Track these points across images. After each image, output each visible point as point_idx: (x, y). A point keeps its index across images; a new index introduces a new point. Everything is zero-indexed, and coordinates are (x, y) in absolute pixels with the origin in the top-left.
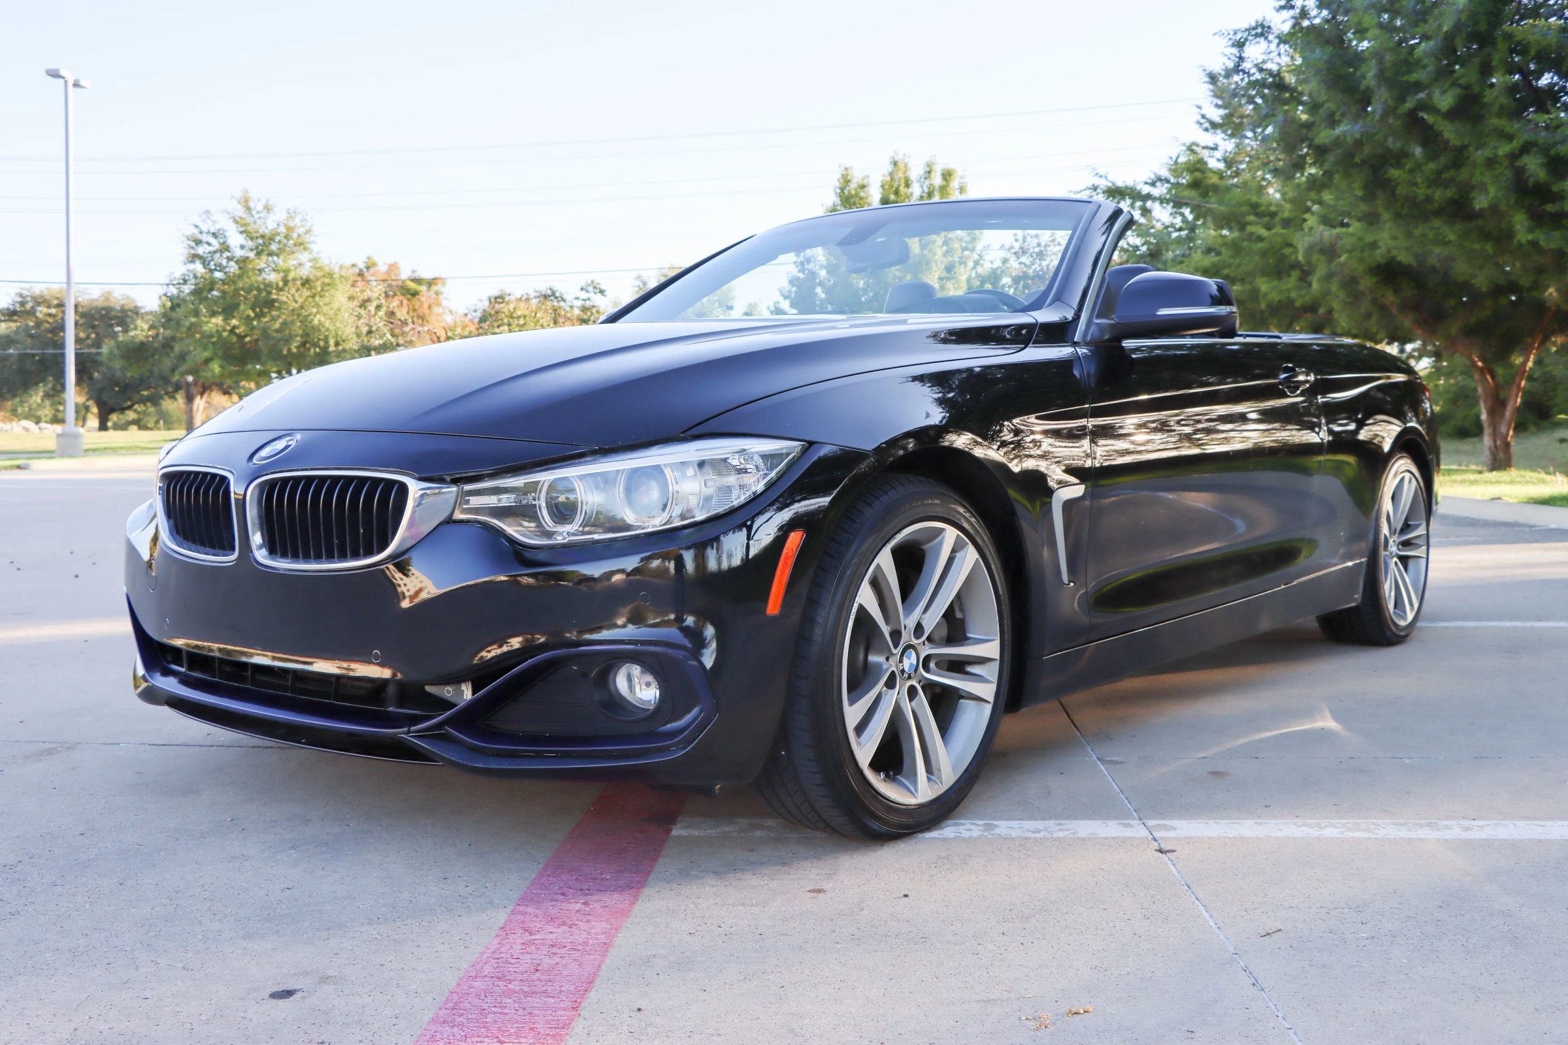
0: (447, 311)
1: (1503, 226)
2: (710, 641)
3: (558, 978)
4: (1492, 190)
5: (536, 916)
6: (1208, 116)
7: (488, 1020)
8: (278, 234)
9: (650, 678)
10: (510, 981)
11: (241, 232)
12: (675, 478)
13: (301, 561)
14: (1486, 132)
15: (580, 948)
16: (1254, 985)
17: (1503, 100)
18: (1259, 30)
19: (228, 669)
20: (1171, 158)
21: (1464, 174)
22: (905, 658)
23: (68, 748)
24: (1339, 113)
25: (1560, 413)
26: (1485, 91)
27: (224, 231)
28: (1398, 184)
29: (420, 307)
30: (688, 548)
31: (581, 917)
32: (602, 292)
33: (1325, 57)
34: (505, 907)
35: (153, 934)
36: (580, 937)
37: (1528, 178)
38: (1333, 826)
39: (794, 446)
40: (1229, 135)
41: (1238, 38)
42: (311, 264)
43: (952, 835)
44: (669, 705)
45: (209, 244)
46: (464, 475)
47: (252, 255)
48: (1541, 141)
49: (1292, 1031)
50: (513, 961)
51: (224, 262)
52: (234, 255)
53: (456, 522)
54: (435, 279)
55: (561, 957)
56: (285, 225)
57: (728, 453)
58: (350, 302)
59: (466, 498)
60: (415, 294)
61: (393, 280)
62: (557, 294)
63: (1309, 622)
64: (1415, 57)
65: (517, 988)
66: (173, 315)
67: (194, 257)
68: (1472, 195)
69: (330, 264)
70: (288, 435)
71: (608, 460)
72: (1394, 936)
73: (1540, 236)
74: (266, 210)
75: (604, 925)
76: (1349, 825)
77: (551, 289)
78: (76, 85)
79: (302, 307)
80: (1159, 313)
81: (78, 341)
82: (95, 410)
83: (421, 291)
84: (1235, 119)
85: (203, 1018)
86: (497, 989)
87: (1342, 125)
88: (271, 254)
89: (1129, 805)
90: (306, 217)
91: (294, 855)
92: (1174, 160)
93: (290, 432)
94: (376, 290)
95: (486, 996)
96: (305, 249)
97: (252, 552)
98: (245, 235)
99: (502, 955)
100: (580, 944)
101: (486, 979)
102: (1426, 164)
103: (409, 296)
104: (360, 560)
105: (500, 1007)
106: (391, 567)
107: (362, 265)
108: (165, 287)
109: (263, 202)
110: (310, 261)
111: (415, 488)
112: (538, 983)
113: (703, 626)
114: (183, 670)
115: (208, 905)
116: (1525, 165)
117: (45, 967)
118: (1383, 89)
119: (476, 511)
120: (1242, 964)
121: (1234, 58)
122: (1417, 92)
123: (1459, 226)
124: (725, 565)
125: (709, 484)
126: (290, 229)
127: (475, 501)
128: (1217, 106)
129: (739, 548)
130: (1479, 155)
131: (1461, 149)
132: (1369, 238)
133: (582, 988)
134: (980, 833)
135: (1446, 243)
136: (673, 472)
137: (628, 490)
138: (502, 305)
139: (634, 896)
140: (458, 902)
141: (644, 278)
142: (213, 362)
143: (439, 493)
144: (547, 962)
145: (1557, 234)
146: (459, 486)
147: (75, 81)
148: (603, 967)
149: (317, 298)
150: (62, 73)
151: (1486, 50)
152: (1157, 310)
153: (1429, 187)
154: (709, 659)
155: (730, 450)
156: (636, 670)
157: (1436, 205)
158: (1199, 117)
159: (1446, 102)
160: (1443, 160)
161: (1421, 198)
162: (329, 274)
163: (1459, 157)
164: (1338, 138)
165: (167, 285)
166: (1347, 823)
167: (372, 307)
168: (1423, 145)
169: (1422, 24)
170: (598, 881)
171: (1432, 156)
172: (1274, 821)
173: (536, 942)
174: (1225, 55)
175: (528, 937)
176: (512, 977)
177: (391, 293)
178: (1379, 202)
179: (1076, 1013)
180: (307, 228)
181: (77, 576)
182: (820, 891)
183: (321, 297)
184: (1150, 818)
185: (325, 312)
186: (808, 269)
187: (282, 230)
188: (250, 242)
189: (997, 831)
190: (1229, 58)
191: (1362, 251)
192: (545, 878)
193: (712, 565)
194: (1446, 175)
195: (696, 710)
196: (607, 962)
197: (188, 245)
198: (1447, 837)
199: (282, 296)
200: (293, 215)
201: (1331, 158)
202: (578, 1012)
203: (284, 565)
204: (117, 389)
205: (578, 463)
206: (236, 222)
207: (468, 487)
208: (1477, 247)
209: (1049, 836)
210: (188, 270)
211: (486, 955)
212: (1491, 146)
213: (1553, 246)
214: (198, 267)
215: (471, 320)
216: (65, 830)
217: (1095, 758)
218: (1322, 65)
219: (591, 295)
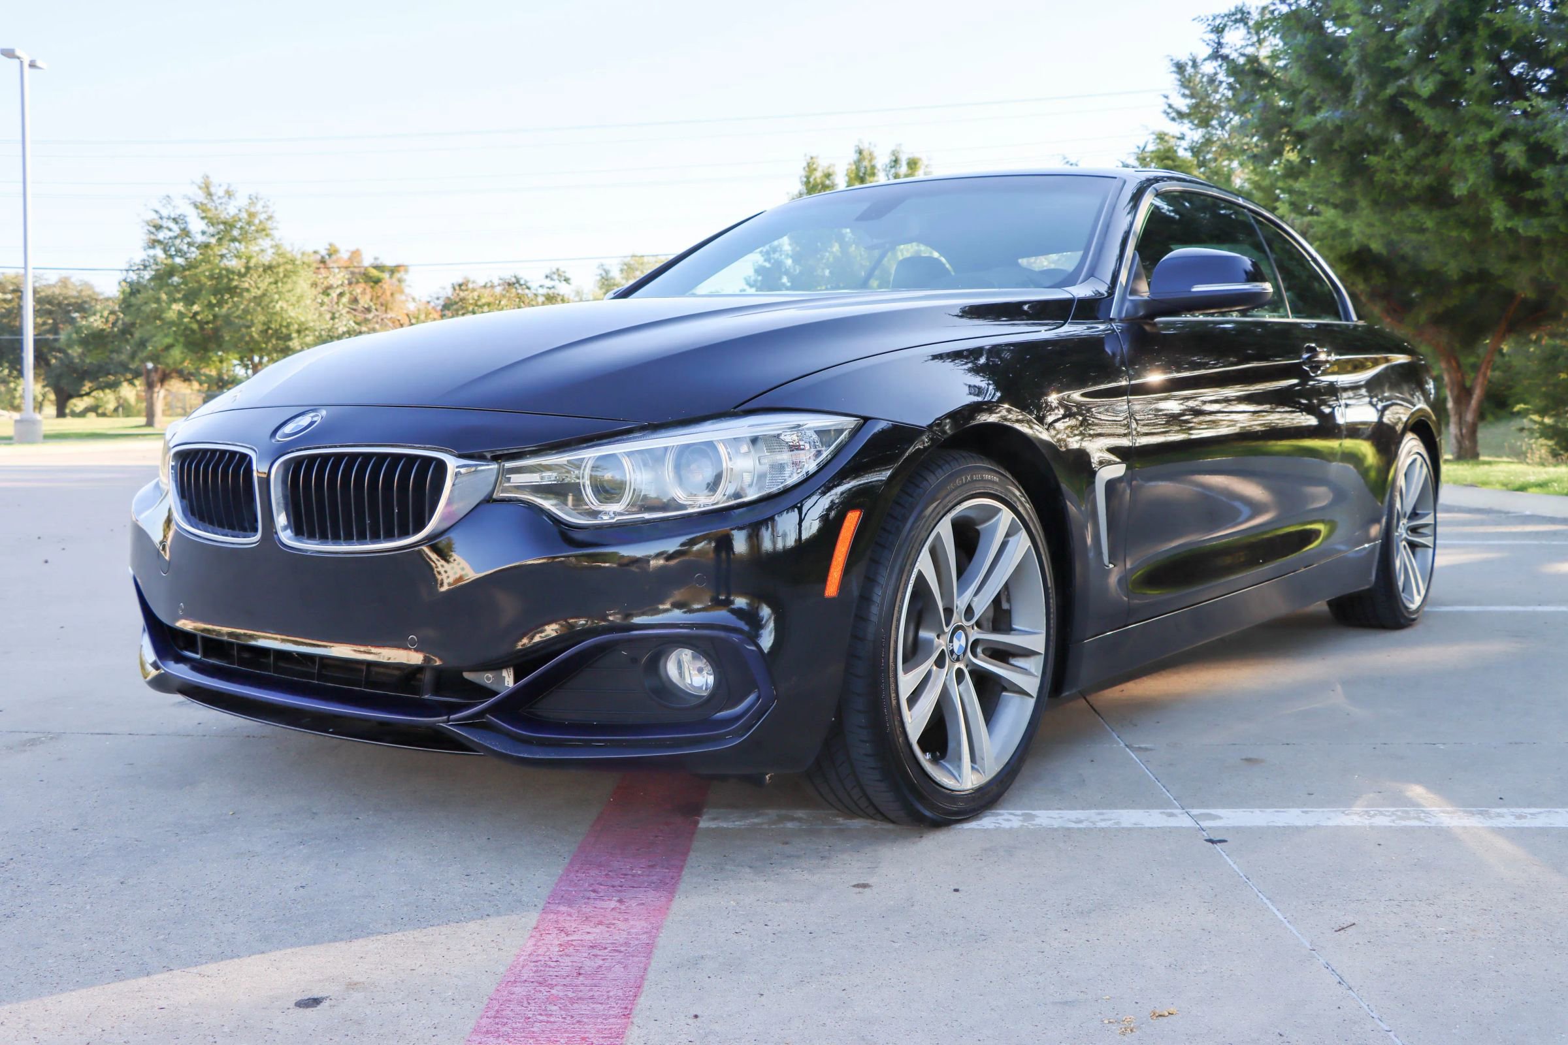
0: (411, 300)
1: (1481, 213)
2: (767, 621)
3: (603, 983)
4: (1472, 178)
5: (570, 915)
6: (1175, 106)
7: (535, 1029)
8: (240, 220)
9: (702, 663)
10: (552, 986)
11: (203, 218)
12: (729, 453)
13: (330, 543)
14: (1466, 119)
15: (622, 949)
16: (1340, 983)
17: (1483, 87)
18: (1239, 16)
19: (246, 655)
20: (1138, 147)
21: (1444, 159)
22: (955, 639)
23: (52, 738)
24: (1319, 99)
25: (1518, 402)
26: (1465, 78)
27: (185, 216)
28: (1377, 171)
29: (382, 294)
30: (740, 529)
31: (617, 915)
32: (567, 280)
33: (1307, 43)
34: (535, 906)
35: (162, 937)
36: (621, 937)
37: (1507, 165)
38: (1381, 813)
39: (849, 423)
40: (1196, 125)
41: (1217, 24)
42: (273, 250)
43: (992, 826)
44: (723, 693)
45: (170, 230)
46: (506, 452)
47: (213, 241)
48: (1520, 128)
49: (1391, 1034)
50: (553, 964)
51: (185, 247)
52: (195, 240)
53: (496, 501)
54: (398, 266)
55: (603, 960)
56: (247, 211)
57: (780, 429)
58: (313, 289)
59: (507, 476)
60: (377, 281)
61: (355, 267)
62: (522, 282)
63: (1320, 606)
64: (1397, 43)
65: (561, 994)
66: (133, 300)
67: (154, 243)
68: (1451, 182)
69: (293, 250)
70: (313, 411)
71: (658, 436)
72: (1473, 931)
73: (1518, 224)
74: (227, 196)
75: (644, 924)
76: (1399, 813)
77: (515, 277)
78: (32, 65)
79: (264, 295)
80: (1194, 290)
81: (36, 326)
82: (52, 397)
83: (383, 279)
84: (1201, 109)
85: (226, 1029)
86: (538, 995)
87: (1323, 111)
88: (234, 240)
89: (1168, 794)
90: (268, 203)
91: (304, 851)
92: (1142, 149)
93: (314, 408)
94: (338, 278)
95: (529, 1003)
96: (267, 235)
97: (276, 533)
98: (206, 221)
99: (540, 958)
100: (621, 945)
101: (526, 984)
102: (1405, 150)
103: (372, 284)
104: (395, 541)
105: (546, 1015)
106: (425, 549)
107: (323, 252)
108: (125, 273)
109: (224, 187)
110: (272, 247)
111: (452, 463)
112: (582, 988)
113: (757, 608)
114: (198, 656)
115: (218, 905)
116: (1506, 152)
117: (47, 974)
118: (1364, 76)
119: (519, 488)
120: (1322, 961)
121: (1213, 44)
122: (1397, 79)
123: (1436, 213)
124: (780, 546)
125: (763, 461)
126: (252, 215)
127: (517, 479)
128: (1184, 95)
129: (793, 531)
130: (1459, 142)
131: (1441, 137)
132: (1342, 224)
133: (631, 993)
134: (1021, 823)
135: (1422, 230)
136: (727, 448)
137: (678, 467)
138: (466, 293)
139: (670, 893)
140: (484, 900)
141: (607, 267)
142: (175, 348)
143: (475, 471)
144: (589, 965)
145: (1535, 222)
146: (499, 464)
147: (31, 61)
148: (649, 969)
149: (280, 284)
150: (18, 53)
151: (1468, 36)
152: (1191, 286)
153: (1407, 174)
154: (767, 640)
155: (784, 425)
156: (686, 655)
157: (1414, 192)
158: (1166, 107)
159: (1427, 89)
160: (1423, 147)
161: (1400, 184)
162: (291, 260)
163: (1439, 143)
164: (1319, 123)
165: (127, 270)
166: (1396, 811)
167: (334, 294)
168: (1402, 132)
169: (1403, 11)
170: (630, 877)
171: (1411, 142)
172: (1321, 810)
173: (574, 943)
174: (1204, 41)
175: (564, 938)
176: (554, 982)
177: (354, 280)
178: (1357, 188)
179: (1160, 1016)
180: (269, 214)
181: (46, 562)
182: (865, 886)
183: (282, 283)
184: (1193, 807)
185: (287, 298)
186: (773, 258)
187: (244, 215)
188: (211, 228)
189: (1037, 821)
190: (1208, 44)
191: (1333, 239)
192: (572, 875)
193: (767, 545)
194: (1426, 162)
195: (751, 698)
196: (653, 964)
197: (148, 230)
198: (1501, 825)
199: (244, 282)
200: (255, 200)
201: (1310, 144)
202: (630, 1020)
203: (312, 546)
204: (75, 375)
205: (626, 439)
206: (196, 206)
207: (509, 465)
208: (1454, 234)
209: (1091, 825)
210: (148, 256)
211: (523, 958)
212: (1471, 132)
213: (1531, 233)
214: (159, 252)
215: (434, 308)
216: (57, 825)
217: (1122, 745)
218: (1303, 51)
219: (556, 283)
